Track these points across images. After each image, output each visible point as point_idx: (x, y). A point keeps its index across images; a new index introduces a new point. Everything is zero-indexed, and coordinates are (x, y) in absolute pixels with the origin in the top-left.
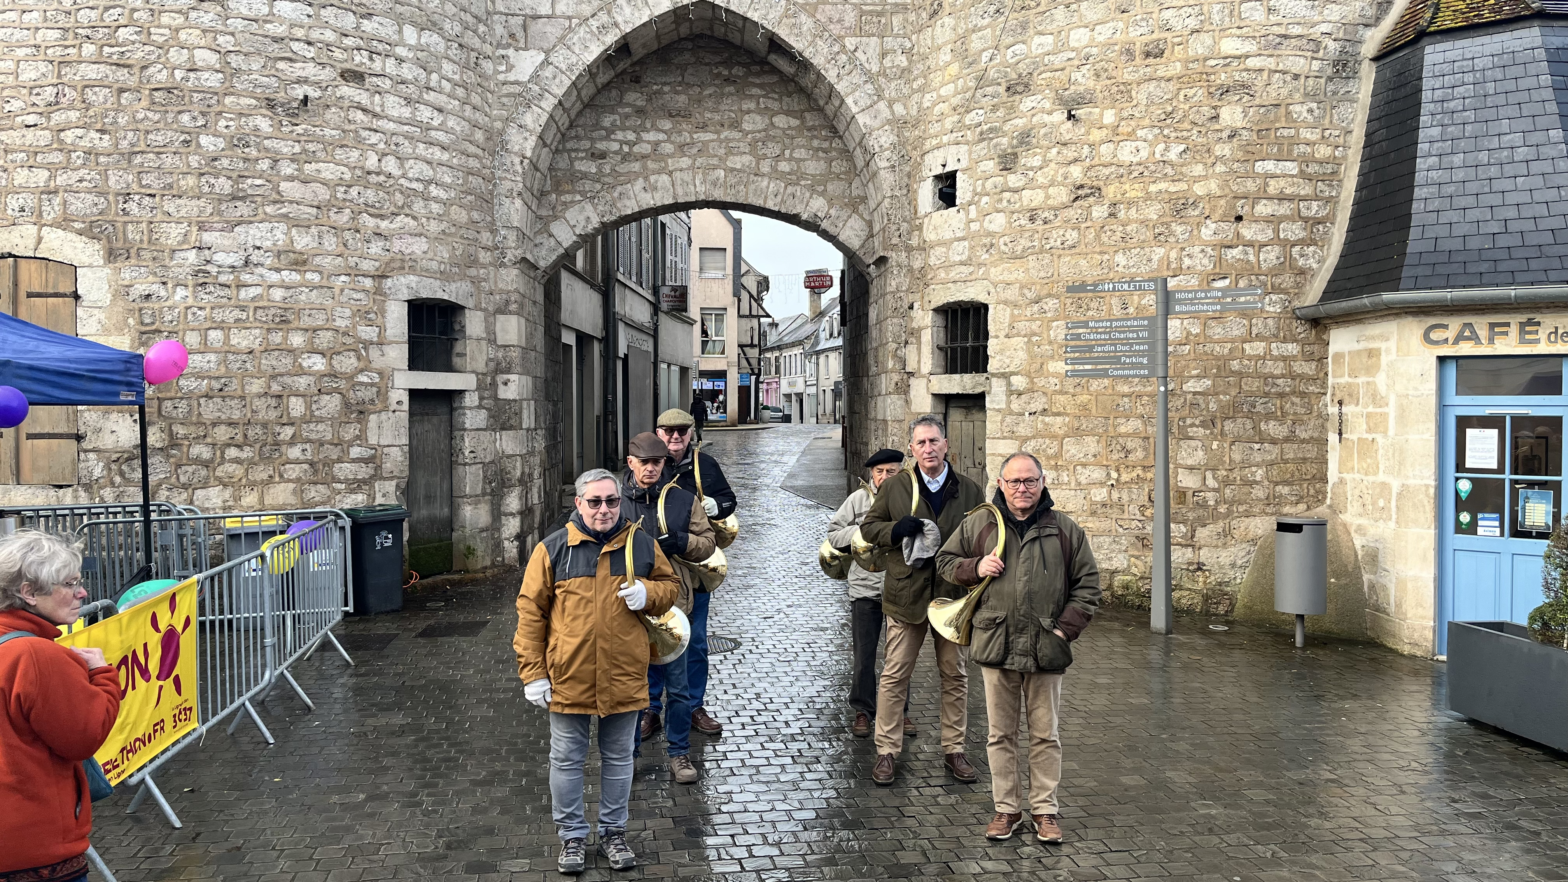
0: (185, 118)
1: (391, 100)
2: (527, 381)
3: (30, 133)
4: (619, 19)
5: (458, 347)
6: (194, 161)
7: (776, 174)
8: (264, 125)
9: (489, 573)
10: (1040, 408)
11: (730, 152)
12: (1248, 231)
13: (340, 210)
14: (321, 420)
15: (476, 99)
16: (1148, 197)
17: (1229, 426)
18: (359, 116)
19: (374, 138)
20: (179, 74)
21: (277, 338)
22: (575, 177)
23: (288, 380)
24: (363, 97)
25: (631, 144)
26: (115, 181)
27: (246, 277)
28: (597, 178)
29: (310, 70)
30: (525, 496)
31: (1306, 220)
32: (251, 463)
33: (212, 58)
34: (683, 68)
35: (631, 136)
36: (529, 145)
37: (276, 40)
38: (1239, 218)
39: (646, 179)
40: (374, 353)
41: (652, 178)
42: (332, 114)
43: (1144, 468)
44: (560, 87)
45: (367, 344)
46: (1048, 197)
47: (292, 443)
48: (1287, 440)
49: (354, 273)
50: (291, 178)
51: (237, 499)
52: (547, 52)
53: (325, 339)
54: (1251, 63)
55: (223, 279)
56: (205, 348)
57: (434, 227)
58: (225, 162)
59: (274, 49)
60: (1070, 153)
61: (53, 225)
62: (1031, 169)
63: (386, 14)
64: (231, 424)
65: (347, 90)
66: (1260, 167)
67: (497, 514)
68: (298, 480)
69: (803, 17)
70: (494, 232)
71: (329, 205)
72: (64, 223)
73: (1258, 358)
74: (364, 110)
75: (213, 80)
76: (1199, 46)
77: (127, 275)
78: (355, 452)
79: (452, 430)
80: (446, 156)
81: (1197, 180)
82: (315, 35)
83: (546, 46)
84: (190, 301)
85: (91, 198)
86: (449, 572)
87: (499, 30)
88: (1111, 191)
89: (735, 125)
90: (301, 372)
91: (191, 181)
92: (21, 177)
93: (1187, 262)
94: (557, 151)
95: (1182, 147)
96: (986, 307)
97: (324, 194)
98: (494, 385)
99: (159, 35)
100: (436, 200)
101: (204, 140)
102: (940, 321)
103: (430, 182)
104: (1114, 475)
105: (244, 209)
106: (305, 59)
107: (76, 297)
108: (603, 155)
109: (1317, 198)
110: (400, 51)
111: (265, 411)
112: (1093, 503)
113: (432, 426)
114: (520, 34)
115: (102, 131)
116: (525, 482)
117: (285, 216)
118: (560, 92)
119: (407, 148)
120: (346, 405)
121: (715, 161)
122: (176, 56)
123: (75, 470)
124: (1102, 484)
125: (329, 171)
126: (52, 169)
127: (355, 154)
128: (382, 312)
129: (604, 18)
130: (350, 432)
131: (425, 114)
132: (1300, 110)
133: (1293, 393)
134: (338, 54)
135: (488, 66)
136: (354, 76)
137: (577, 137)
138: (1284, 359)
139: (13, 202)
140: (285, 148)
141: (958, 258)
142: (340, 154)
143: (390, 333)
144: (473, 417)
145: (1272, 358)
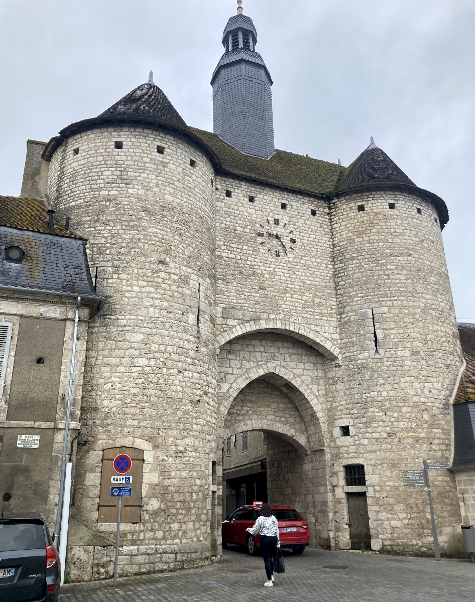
0: (174, 406)
1: (211, 400)
3: (133, 409)
4: (251, 376)
5: (216, 476)
6: (176, 419)
7: (280, 422)
8: (190, 408)
10: (385, 496)
11: (268, 414)
12: (433, 447)
13: (203, 433)
14: (199, 501)
16: (408, 437)
18: (206, 405)
19: (209, 411)
20: (173, 393)
21: (191, 474)
23: (193, 487)
24: (207, 400)
25: (240, 411)
26: (156, 424)
27: (185, 454)
29: (199, 392)
31: (445, 444)
32: (185, 515)
33: (181, 389)
35: (240, 408)
37: (193, 383)
38: (431, 443)
39: (244, 422)
40: (207, 478)
41: (246, 421)
42: (202, 405)
43: (417, 513)
44: (235, 395)
45: (206, 476)
46: (380, 435)
47: (193, 508)
48: (450, 504)
49: (205, 453)
50: (195, 424)
51: (180, 527)
52: (231, 384)
53: (200, 474)
54: (428, 404)
55: (180, 455)
56: (176, 477)
57: (215, 438)
58: (182, 419)
59: (193, 386)
60: (386, 424)
61: (139, 437)
62: (375, 427)
63: (211, 375)
64: (181, 502)
65: (205, 397)
66: (433, 430)
68: (193, 521)
72: (142, 437)
73: (441, 481)
74: (207, 403)
75: (180, 395)
76: (416, 399)
77: (157, 453)
78: (204, 511)
81: (421, 433)
82: (200, 382)
83: (231, 382)
84: (173, 462)
85: (149, 429)
87: (219, 377)
88: (398, 435)
89: (269, 406)
90: (195, 485)
91: (175, 424)
92: (129, 422)
93: (421, 455)
95: (415, 424)
96: (363, 466)
97: (200, 428)
98: (217, 490)
100: (215, 429)
101: (178, 412)
102: (345, 470)
104: (409, 515)
105: (185, 433)
106: (198, 389)
107: (143, 460)
109: (446, 439)
110: (212, 386)
111: (188, 497)
112: (405, 524)
114: (224, 379)
115: (154, 410)
117: (193, 435)
119: (212, 414)
120: (203, 496)
121: (264, 417)
122: (173, 388)
123: (140, 518)
124: (406, 518)
125: (201, 421)
126: (139, 420)
127: (206, 416)
128: (209, 465)
129: (246, 375)
130: (204, 504)
131: (214, 403)
132: (439, 416)
133: (450, 491)
134: (203, 387)
136: (206, 393)
138: (446, 481)
139: (126, 430)
140: (194, 415)
141: (352, 451)
142: (203, 416)
143: (210, 472)
144: (216, 501)
145: (444, 481)
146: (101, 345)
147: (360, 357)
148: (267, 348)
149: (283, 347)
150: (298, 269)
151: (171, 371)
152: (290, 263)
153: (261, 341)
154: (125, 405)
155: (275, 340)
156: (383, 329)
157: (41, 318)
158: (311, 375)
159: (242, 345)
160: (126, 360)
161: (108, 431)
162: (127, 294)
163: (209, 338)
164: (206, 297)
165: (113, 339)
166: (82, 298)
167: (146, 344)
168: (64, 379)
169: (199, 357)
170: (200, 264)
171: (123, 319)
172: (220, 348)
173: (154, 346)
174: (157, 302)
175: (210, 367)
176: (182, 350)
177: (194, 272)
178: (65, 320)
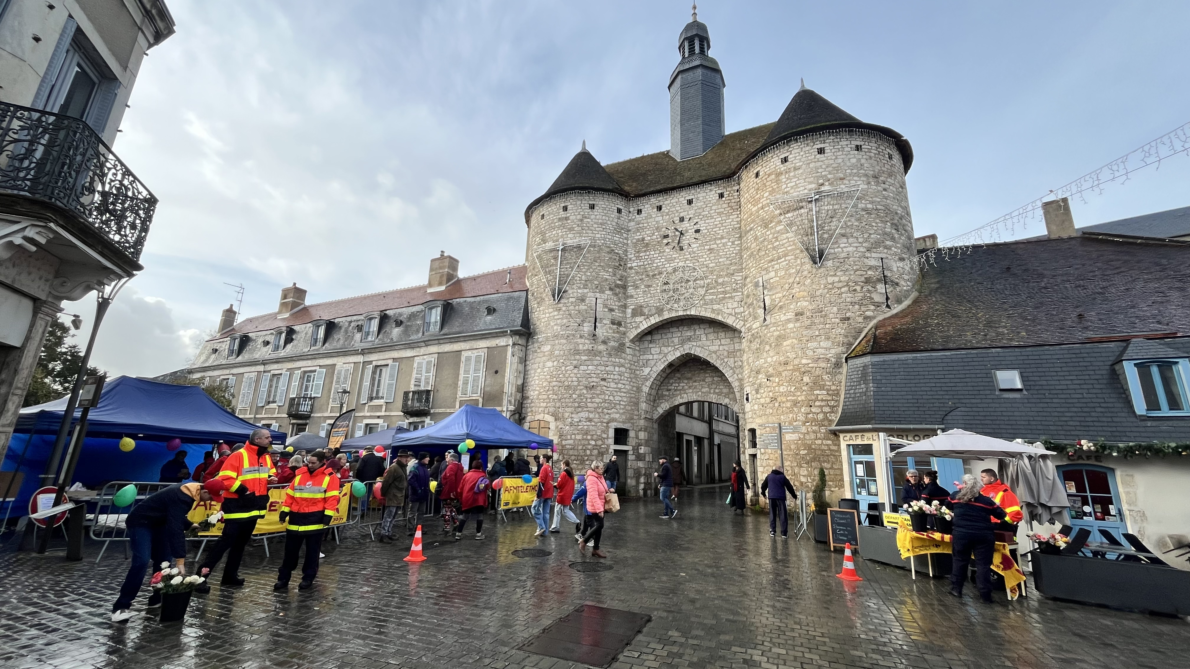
0: (570, 391)
1: (612, 383)
2: (648, 448)
3: (544, 396)
4: (668, 359)
5: (627, 440)
6: (571, 400)
7: (714, 393)
8: (585, 392)
9: (634, 498)
10: (767, 458)
11: (702, 387)
12: (813, 410)
13: (599, 408)
15: (634, 380)
16: (787, 401)
17: (813, 464)
18: (604, 388)
19: (608, 392)
20: (570, 383)
21: (585, 437)
22: (663, 396)
23: (587, 446)
24: (605, 384)
25: (677, 387)
26: (557, 405)
27: (580, 424)
28: (668, 396)
29: (595, 379)
30: (646, 479)
31: (830, 406)
32: (578, 464)
34: (690, 367)
36: (648, 389)
37: (588, 374)
38: (811, 406)
39: (682, 395)
40: (606, 440)
42: (599, 388)
44: (655, 375)
45: (604, 438)
46: (765, 401)
48: (830, 468)
49: (602, 422)
50: (590, 402)
52: (652, 368)
53: (595, 437)
54: (810, 365)
55: (575, 424)
56: (571, 439)
57: (621, 411)
58: (577, 400)
59: (588, 376)
60: (769, 389)
62: (762, 393)
63: (611, 365)
64: (575, 456)
65: (602, 383)
66: (815, 392)
67: (638, 483)
69: (713, 354)
70: (638, 411)
71: (597, 407)
72: (548, 413)
73: (819, 445)
74: (606, 387)
75: (576, 383)
76: (796, 362)
77: (558, 424)
79: (626, 460)
80: (625, 395)
81: (799, 396)
82: (596, 372)
83: (652, 366)
84: (569, 429)
85: (553, 408)
86: (624, 496)
87: (641, 363)
88: (779, 399)
89: (704, 380)
90: (589, 444)
91: (571, 404)
92: (542, 404)
93: (798, 418)
94: (656, 390)
95: (795, 388)
96: (756, 430)
97: (596, 405)
98: (638, 449)
99: (567, 375)
100: (622, 405)
101: (574, 396)
103: (621, 401)
105: (580, 409)
106: (594, 377)
107: (549, 429)
108: (670, 390)
109: (833, 400)
110: (615, 373)
111: (582, 453)
114: (646, 364)
115: (556, 395)
116: (646, 475)
117: (588, 410)
118: (654, 377)
119: (615, 394)
120: (599, 452)
122: (569, 379)
125: (597, 400)
126: (547, 402)
127: (603, 396)
128: (608, 431)
129: (664, 359)
131: (620, 386)
132: (825, 377)
133: (831, 455)
134: (600, 375)
135: (638, 372)
137: (661, 386)
138: (827, 445)
139: (540, 409)
140: (589, 396)
141: (751, 416)
142: (600, 396)
143: (610, 436)
144: (631, 457)
145: (824, 445)
146: (531, 357)
147: (754, 326)
148: (683, 332)
149: (700, 328)
150: (702, 256)
151: (568, 368)
152: (694, 253)
153: (678, 328)
154: (540, 394)
155: (693, 324)
156: (770, 295)
157: (497, 347)
158: (727, 349)
160: (542, 364)
161: (532, 411)
162: (543, 320)
163: (610, 337)
164: (605, 306)
165: (536, 351)
166: (511, 331)
167: (552, 352)
168: (506, 381)
169: (595, 354)
170: (597, 283)
171: (540, 337)
172: (632, 341)
173: (557, 352)
174: (559, 321)
175: (610, 359)
176: (577, 352)
177: (591, 290)
178: (507, 345)
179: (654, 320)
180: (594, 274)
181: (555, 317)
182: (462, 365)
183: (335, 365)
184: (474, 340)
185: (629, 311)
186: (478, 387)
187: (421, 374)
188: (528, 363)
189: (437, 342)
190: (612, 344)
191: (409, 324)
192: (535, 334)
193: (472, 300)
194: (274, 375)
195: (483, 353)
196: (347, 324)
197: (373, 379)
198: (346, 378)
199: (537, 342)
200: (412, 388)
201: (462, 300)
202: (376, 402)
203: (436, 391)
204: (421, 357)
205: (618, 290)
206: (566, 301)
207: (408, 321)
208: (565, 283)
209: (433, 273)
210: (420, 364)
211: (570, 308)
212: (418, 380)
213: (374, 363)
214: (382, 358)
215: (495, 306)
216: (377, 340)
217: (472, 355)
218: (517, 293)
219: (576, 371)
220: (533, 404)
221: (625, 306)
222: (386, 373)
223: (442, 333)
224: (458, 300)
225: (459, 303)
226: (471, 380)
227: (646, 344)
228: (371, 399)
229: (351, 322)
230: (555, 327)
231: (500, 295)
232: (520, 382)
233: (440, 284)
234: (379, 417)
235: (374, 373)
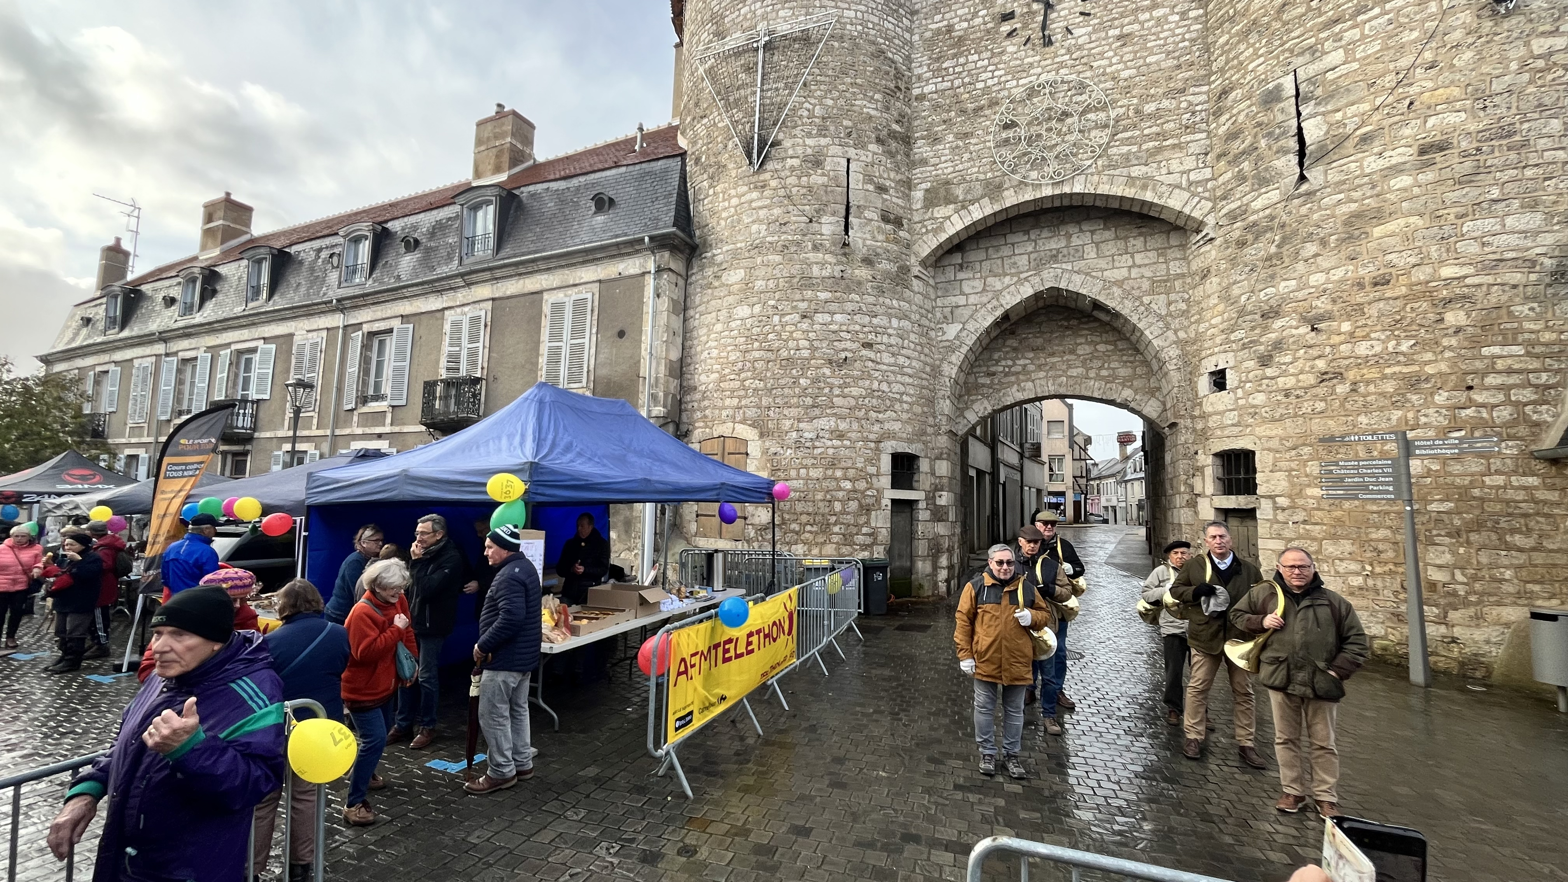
0: (794, 371)
1: (885, 355)
2: (951, 495)
3: (732, 383)
4: (1004, 302)
5: (916, 478)
6: (797, 390)
7: (1098, 377)
8: (827, 372)
9: (931, 599)
10: (1301, 519)
11: (1069, 367)
12: (1479, 397)
13: (860, 410)
14: (848, 513)
15: (926, 351)
16: (1384, 377)
17: (1474, 537)
18: (870, 364)
19: (877, 374)
20: (792, 352)
21: (829, 472)
22: (977, 387)
23: (834, 493)
24: (872, 355)
25: (1010, 367)
26: (765, 402)
27: (817, 444)
28: (990, 386)
29: (849, 345)
30: (950, 558)
31: (1537, 386)
32: (817, 533)
34: (1040, 324)
35: (1010, 363)
36: (954, 372)
37: (833, 332)
38: (1470, 388)
39: (1019, 385)
40: (874, 480)
41: (1022, 384)
42: (858, 364)
43: (1395, 564)
44: (970, 340)
45: (871, 476)
46: (1298, 381)
47: (835, 524)
48: (1534, 549)
49: (866, 440)
50: (838, 396)
51: (810, 551)
52: (964, 324)
53: (851, 473)
54: (1470, 281)
55: (807, 444)
56: (798, 477)
57: (905, 416)
58: (810, 390)
59: (833, 337)
60: (1314, 352)
61: (740, 422)
62: (1284, 364)
63: (883, 314)
64: (809, 514)
65: (865, 352)
66: (1485, 351)
67: (935, 567)
68: (837, 543)
69: (1115, 289)
70: (935, 417)
71: (855, 407)
72: (743, 422)
73: (1498, 487)
74: (873, 361)
75: (806, 353)
76: (1420, 275)
77: (767, 443)
78: (865, 530)
79: (913, 521)
80: (911, 380)
81: (1427, 363)
82: (851, 328)
83: (963, 320)
84: (793, 455)
85: (755, 410)
86: (910, 596)
87: (938, 315)
88: (1351, 375)
89: (1072, 352)
90: (840, 489)
91: (795, 400)
92: (728, 402)
93: (1423, 420)
94: (968, 374)
95: (1413, 342)
96: (1253, 453)
97: (853, 402)
98: (934, 497)
99: (785, 336)
100: (906, 402)
101: (802, 381)
102: (1218, 462)
103: (902, 394)
104: (1369, 568)
105: (817, 411)
106: (846, 340)
107: (747, 454)
108: (994, 374)
109: (1546, 370)
110: (890, 331)
111: (823, 508)
112: (1350, 586)
113: (903, 519)
114: (949, 316)
115: (760, 380)
116: (950, 550)
117: (835, 414)
118: (970, 343)
119: (892, 378)
120: (861, 506)
121: (1060, 373)
122: (791, 344)
123: (743, 533)
124: (1358, 574)
125: (855, 391)
126: (740, 398)
127: (868, 382)
128: (879, 460)
129: (995, 303)
130: (863, 519)
131: (901, 360)
132: (1521, 309)
133: (1538, 514)
134: (861, 336)
135: (932, 334)
136: (868, 345)
137: (980, 366)
138: (1525, 488)
139: (724, 413)
140: (836, 382)
141: (1230, 422)
142: (861, 383)
143: (882, 470)
144: (923, 515)
145: (1513, 488)
146: (697, 300)
147: (1257, 204)
148: (1040, 242)
149: (1081, 231)
150: (1102, 54)
151: (787, 318)
152: (1080, 48)
153: (1027, 232)
154: (722, 379)
155: (1063, 222)
156: (1324, 114)
157: (620, 278)
158: (1150, 274)
159: (987, 249)
160: (724, 313)
161: (705, 417)
162: (724, 215)
163: (879, 250)
164: (869, 178)
165: (709, 286)
166: (651, 238)
167: (747, 284)
168: (645, 353)
169: (848, 286)
170: (850, 124)
171: (719, 253)
172: (923, 263)
173: (759, 284)
174: (762, 213)
175: (881, 300)
176: (807, 282)
177: (837, 141)
178: (644, 274)
179: (977, 213)
180: (841, 102)
181: (754, 205)
182: (546, 323)
183: (291, 335)
184: (568, 266)
185: (918, 195)
186: (581, 367)
187: (459, 345)
188: (691, 312)
189: (487, 275)
190: (885, 265)
191: (433, 244)
192: (706, 245)
193: (562, 185)
194: (185, 361)
195: (590, 294)
196: (313, 254)
197: (365, 361)
198: (313, 361)
199: (712, 263)
200: (443, 374)
201: (540, 187)
202: (374, 406)
203: (491, 379)
204: (459, 310)
205: (894, 145)
206: (779, 167)
207: (430, 240)
208: (775, 124)
209: (483, 148)
210: (457, 325)
211: (790, 181)
212: (454, 359)
213: (366, 328)
214: (379, 315)
215: (611, 194)
216: (370, 282)
217: (566, 299)
218: (660, 163)
219: (805, 326)
220: (706, 403)
221: (908, 185)
222: (391, 344)
223: (501, 255)
224: (531, 188)
225: (533, 195)
226: (565, 353)
227: (950, 273)
228: (364, 400)
229: (320, 250)
230: (754, 228)
231: (623, 169)
232: (675, 355)
233: (498, 170)
234: (380, 436)
235: (366, 347)
